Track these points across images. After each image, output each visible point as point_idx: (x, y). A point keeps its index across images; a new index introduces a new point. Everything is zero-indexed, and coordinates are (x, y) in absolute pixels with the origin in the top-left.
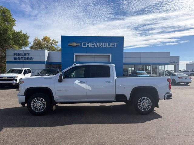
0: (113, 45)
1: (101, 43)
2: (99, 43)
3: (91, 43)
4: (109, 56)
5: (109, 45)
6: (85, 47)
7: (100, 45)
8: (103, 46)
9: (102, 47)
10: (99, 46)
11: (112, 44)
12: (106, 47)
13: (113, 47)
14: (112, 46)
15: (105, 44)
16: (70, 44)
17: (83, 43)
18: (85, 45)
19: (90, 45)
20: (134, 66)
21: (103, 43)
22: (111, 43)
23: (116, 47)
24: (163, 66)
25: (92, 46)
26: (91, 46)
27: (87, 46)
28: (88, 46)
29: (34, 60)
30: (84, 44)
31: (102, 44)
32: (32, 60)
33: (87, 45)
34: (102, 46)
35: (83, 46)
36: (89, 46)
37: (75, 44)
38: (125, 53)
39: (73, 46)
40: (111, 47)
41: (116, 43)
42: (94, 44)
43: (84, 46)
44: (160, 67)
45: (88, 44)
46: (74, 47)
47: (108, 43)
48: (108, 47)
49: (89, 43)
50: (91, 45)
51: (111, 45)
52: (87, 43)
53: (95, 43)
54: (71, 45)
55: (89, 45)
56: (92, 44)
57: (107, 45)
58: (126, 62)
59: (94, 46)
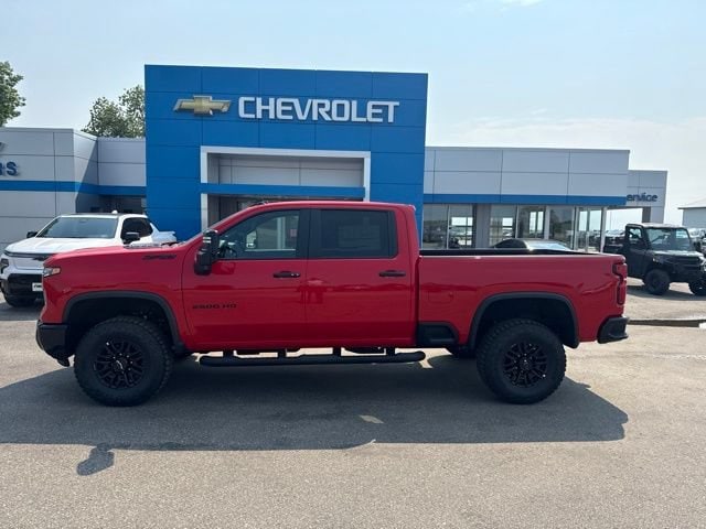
0: (380, 111)
1: (327, 102)
2: (316, 102)
3: (280, 101)
4: (361, 161)
5: (362, 112)
6: (253, 116)
7: (322, 111)
8: (335, 118)
9: (327, 118)
10: (315, 117)
11: (374, 107)
12: (346, 118)
13: (380, 120)
14: (374, 115)
15: (341, 108)
16: (186, 104)
17: (242, 100)
18: (250, 107)
19: (276, 108)
20: (471, 208)
21: (335, 103)
22: (370, 104)
23: (391, 119)
24: (596, 214)
25: (284, 112)
26: (280, 116)
27: (259, 115)
28: (265, 112)
29: (26, 174)
30: (245, 102)
31: (327, 108)
32: (14, 174)
33: (260, 107)
34: (329, 113)
35: (242, 114)
36: (272, 116)
37: (206, 104)
38: (435, 149)
39: (197, 110)
40: (370, 119)
41: (391, 105)
42: (292, 104)
43: (246, 112)
44: (583, 214)
45: (265, 103)
46: (203, 116)
47: (354, 103)
48: (354, 119)
49: (272, 100)
50: (280, 108)
51: (370, 111)
52: (259, 100)
53: (296, 102)
54: (190, 111)
55: (271, 108)
56: (284, 104)
57: (351, 111)
58: (439, 191)
59: (293, 112)
